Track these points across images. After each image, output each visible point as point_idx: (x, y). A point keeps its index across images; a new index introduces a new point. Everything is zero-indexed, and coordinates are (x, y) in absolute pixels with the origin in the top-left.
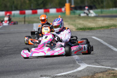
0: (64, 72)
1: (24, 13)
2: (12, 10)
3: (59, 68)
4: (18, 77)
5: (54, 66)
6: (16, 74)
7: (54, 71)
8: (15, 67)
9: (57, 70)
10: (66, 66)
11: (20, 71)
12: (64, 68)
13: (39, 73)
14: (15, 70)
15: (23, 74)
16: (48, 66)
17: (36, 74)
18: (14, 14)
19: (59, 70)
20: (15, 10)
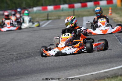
0: (116, 66)
1: (73, 7)
2: (61, 4)
3: (111, 62)
4: (68, 72)
5: (106, 60)
6: (66, 70)
7: (106, 66)
8: (65, 62)
9: (110, 65)
10: (119, 59)
11: (71, 66)
12: (117, 62)
13: (90, 68)
14: (65, 66)
15: (74, 70)
16: (99, 60)
17: (87, 69)
18: (63, 8)
19: (111, 64)
20: (64, 4)
